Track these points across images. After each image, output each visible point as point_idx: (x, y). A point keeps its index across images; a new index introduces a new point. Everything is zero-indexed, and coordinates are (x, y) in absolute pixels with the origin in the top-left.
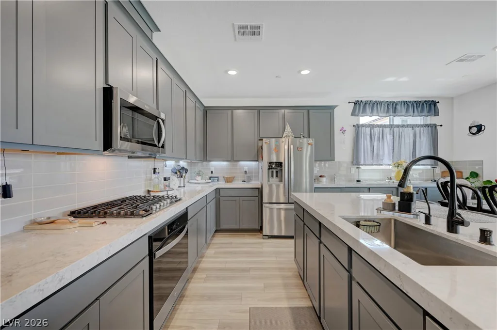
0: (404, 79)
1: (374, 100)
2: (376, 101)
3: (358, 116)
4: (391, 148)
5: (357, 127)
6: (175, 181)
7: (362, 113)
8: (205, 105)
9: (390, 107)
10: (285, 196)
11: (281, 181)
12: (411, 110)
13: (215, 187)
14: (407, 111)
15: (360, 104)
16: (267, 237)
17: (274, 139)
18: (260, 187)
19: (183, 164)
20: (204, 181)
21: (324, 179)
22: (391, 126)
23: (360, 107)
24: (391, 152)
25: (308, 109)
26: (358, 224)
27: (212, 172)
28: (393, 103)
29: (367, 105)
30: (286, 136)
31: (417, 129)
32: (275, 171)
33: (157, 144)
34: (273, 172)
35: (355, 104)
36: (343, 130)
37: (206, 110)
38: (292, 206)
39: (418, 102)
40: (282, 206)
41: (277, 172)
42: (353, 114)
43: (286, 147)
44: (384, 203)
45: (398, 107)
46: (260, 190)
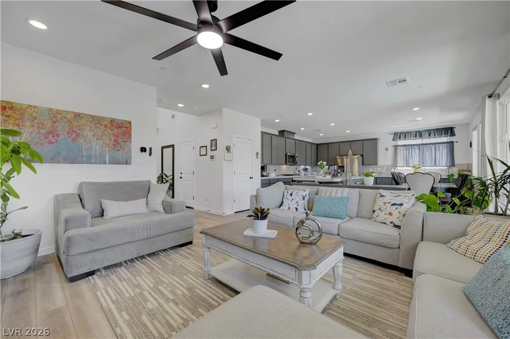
1: (406, 131)
3: (396, 140)
4: (418, 157)
5: (396, 147)
6: (303, 173)
7: (399, 139)
9: (418, 134)
12: (432, 134)
14: (429, 135)
15: (397, 134)
19: (307, 167)
22: (418, 145)
23: (397, 136)
24: (418, 159)
25: (363, 140)
28: (419, 132)
29: (402, 135)
30: (349, 154)
31: (437, 145)
35: (394, 134)
36: (387, 149)
37: (318, 145)
39: (438, 129)
42: (393, 140)
43: (346, 159)
45: (423, 133)
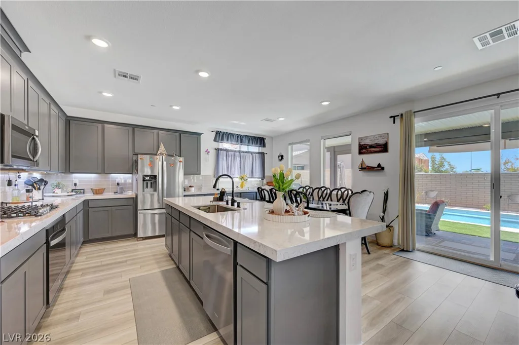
0: (243, 123)
1: (229, 132)
2: (230, 133)
3: (218, 142)
4: (239, 167)
5: (218, 150)
7: (221, 140)
8: (68, 115)
10: (159, 203)
11: (155, 190)
12: (251, 142)
13: (83, 199)
14: (249, 142)
15: (219, 134)
16: (142, 239)
17: (148, 156)
18: (135, 197)
20: (67, 194)
21: (193, 189)
22: (240, 152)
23: (220, 136)
24: (239, 169)
25: (180, 132)
26: (199, 209)
27: (75, 185)
28: (241, 135)
29: (224, 135)
30: (161, 153)
31: (254, 155)
32: (149, 183)
33: (32, 158)
34: (147, 183)
35: (217, 133)
36: (207, 152)
37: (69, 120)
38: (164, 211)
39: (254, 137)
40: (156, 211)
41: (151, 183)
42: (215, 140)
43: (160, 163)
44: (214, 198)
45: (244, 139)
46: (135, 200)
